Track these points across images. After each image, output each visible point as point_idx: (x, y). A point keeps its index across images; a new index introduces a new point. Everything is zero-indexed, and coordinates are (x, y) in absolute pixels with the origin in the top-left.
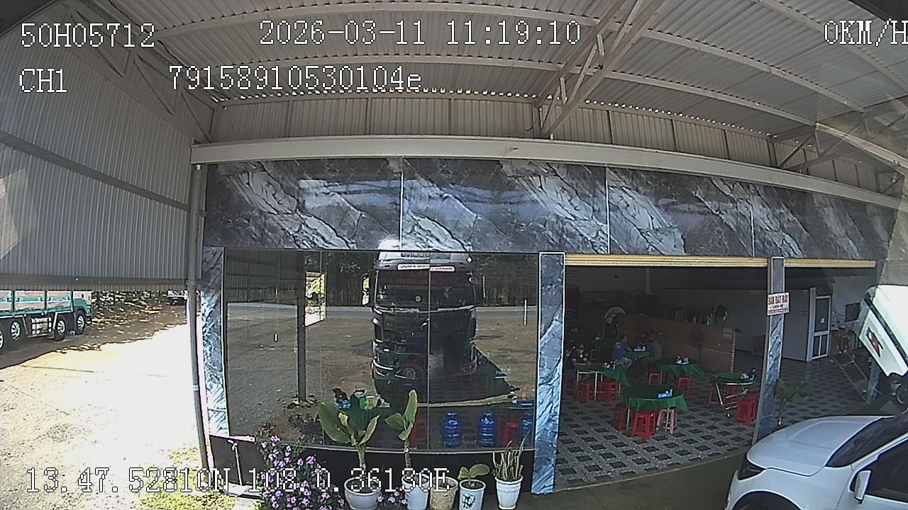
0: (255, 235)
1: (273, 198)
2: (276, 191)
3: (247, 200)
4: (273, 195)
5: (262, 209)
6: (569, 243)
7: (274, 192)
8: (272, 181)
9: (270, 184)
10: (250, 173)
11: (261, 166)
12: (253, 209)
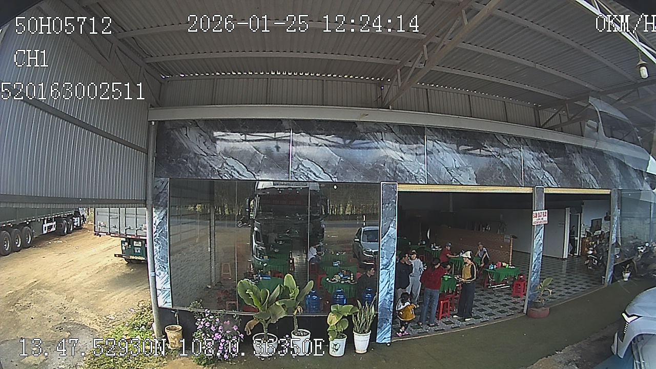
0: (192, 170)
1: (203, 145)
2: (206, 140)
3: (186, 146)
4: (204, 143)
5: (196, 152)
6: (400, 176)
7: (204, 141)
8: (203, 133)
9: (202, 135)
10: (188, 128)
11: (195, 123)
12: (190, 152)
